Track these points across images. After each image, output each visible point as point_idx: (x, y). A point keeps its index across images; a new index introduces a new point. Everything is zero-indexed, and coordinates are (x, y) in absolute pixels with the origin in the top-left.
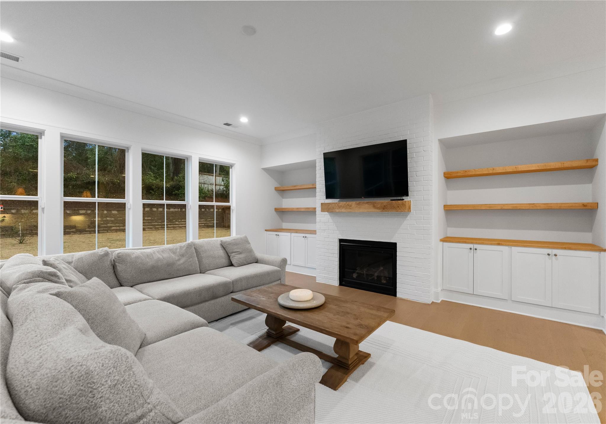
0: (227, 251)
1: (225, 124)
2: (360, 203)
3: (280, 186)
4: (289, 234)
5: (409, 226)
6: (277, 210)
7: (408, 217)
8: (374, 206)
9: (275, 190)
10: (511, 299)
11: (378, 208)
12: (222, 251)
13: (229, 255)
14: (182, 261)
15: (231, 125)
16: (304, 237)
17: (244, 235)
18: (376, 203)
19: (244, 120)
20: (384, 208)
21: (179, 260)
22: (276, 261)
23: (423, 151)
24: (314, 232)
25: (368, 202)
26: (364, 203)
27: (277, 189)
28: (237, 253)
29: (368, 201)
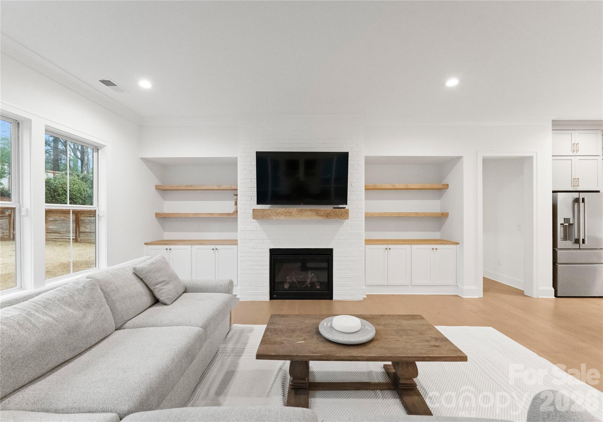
0: (148, 283)
1: (103, 82)
2: (301, 210)
3: (161, 185)
4: (189, 247)
5: (344, 231)
6: (158, 215)
7: (344, 224)
8: (317, 214)
9: (156, 189)
10: (411, 284)
11: (321, 216)
12: (139, 284)
13: (152, 288)
14: (89, 318)
15: (115, 85)
16: (213, 249)
17: (160, 255)
18: (319, 210)
19: (145, 84)
20: (328, 216)
21: (84, 316)
22: (221, 286)
23: (357, 165)
24: (234, 242)
25: (311, 210)
26: (306, 210)
27: (158, 188)
28: (163, 284)
29: (311, 208)
